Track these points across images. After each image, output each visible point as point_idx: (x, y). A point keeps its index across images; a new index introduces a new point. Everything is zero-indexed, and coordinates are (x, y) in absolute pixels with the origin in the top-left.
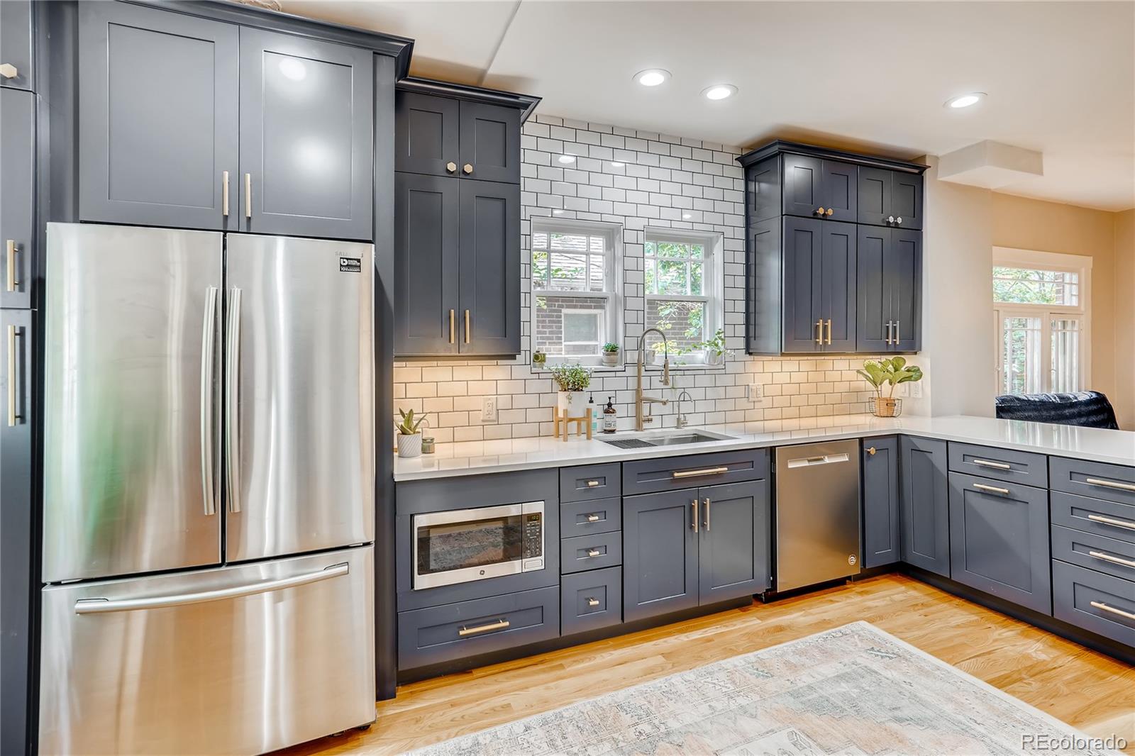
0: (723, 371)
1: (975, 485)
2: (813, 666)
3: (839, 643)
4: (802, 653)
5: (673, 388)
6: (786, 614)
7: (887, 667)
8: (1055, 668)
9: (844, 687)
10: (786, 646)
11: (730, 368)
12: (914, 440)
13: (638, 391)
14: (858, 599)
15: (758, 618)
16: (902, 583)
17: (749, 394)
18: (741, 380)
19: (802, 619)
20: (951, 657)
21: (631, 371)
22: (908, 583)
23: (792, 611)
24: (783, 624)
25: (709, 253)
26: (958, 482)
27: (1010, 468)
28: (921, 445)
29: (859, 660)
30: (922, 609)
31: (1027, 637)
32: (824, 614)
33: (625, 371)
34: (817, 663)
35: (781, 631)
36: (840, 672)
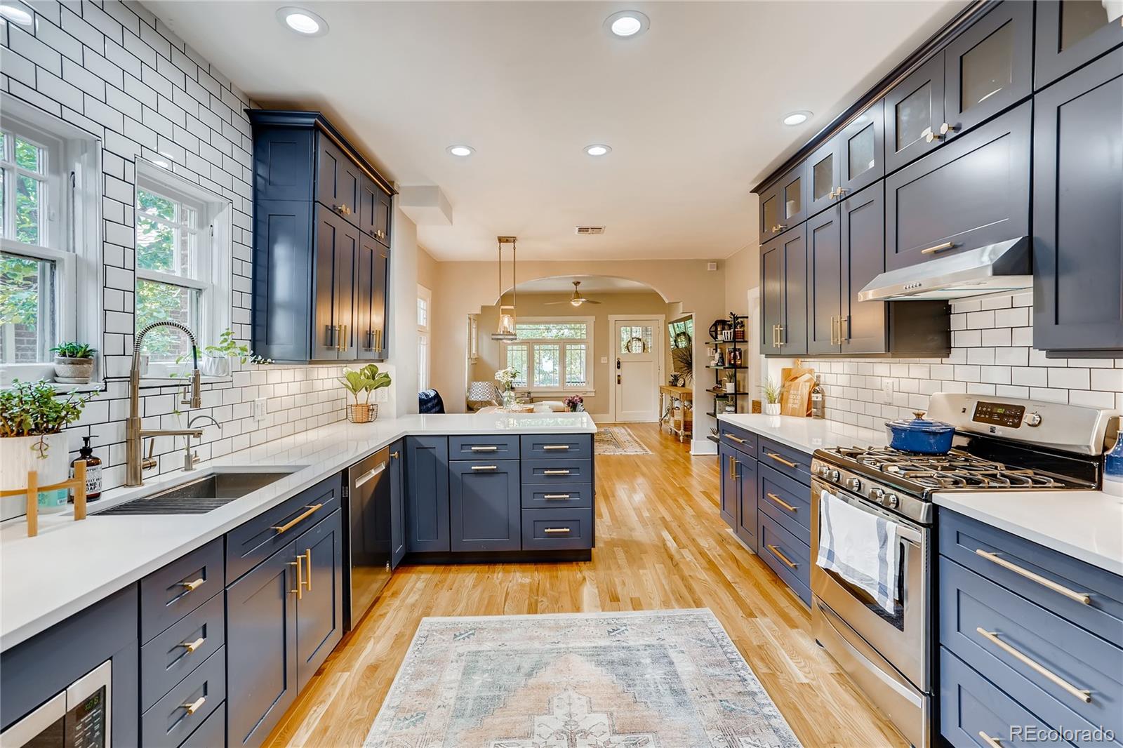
0: (230, 385)
1: (473, 468)
2: (439, 679)
3: (430, 647)
4: (418, 676)
5: (177, 412)
6: (360, 652)
7: (479, 642)
8: (539, 584)
9: (478, 679)
10: (400, 679)
11: (238, 379)
12: (419, 439)
13: (132, 422)
14: (397, 602)
15: (343, 671)
16: (409, 573)
17: (254, 413)
18: (249, 394)
19: (379, 647)
20: (496, 610)
21: (115, 389)
22: (413, 570)
23: (363, 645)
24: (372, 661)
25: (204, 222)
26: (456, 468)
27: (497, 449)
28: (425, 443)
29: (460, 650)
30: (443, 586)
31: (509, 572)
32: (390, 631)
33: (105, 390)
34: (438, 674)
35: (377, 669)
36: (461, 669)
